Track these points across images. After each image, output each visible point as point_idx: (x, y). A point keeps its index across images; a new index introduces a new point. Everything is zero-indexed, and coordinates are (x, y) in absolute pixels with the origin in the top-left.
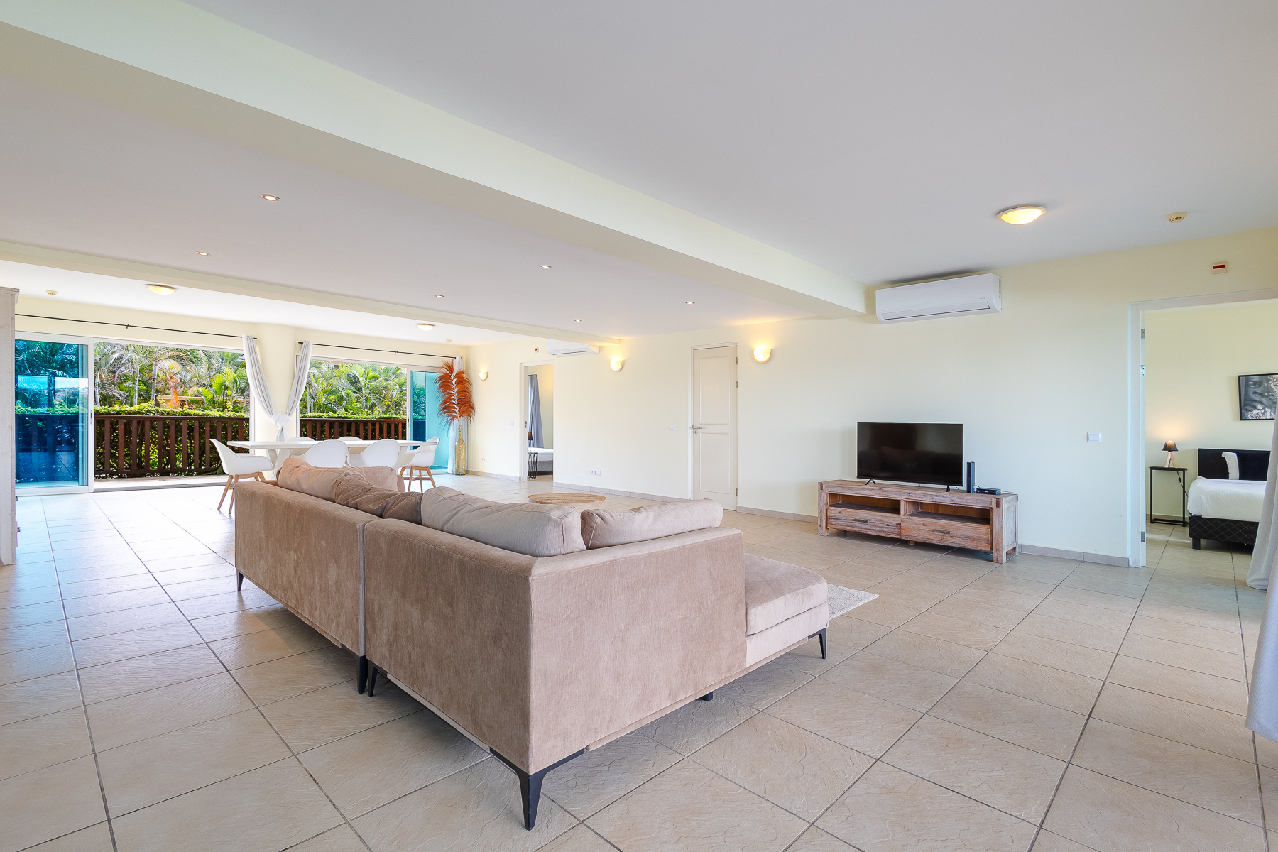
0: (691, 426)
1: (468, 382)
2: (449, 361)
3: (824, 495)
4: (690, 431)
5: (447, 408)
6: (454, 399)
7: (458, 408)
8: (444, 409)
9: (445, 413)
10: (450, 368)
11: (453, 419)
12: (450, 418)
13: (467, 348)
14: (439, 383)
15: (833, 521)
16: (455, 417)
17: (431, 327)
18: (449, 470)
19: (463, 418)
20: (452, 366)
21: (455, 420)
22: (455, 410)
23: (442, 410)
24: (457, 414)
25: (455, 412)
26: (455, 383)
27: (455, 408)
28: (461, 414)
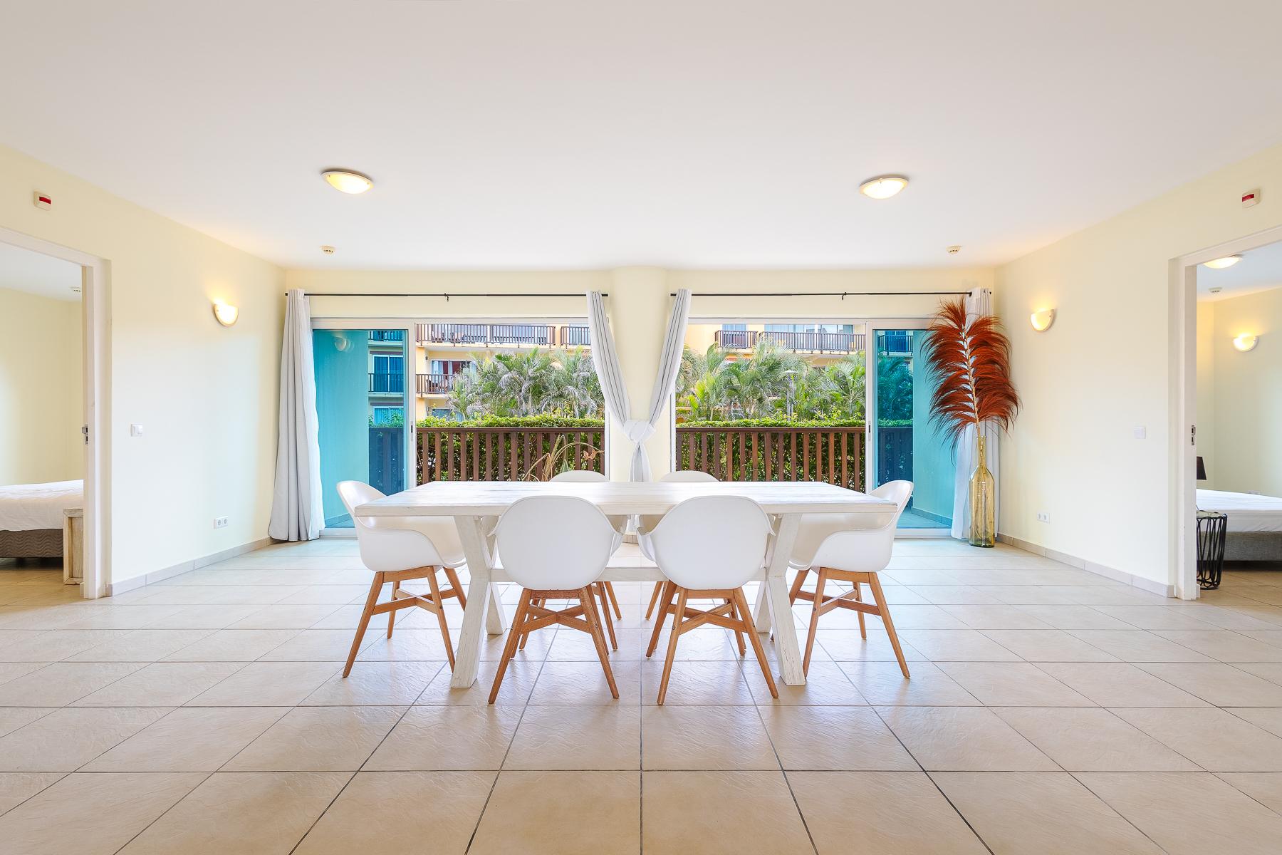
1: (1001, 341)
2: (956, 298)
5: (948, 399)
6: (966, 382)
7: (976, 400)
8: (944, 403)
9: (946, 410)
10: (957, 314)
11: (964, 424)
12: (956, 422)
13: (1000, 269)
14: (933, 349)
16: (969, 419)
18: (956, 531)
19: (989, 423)
20: (962, 307)
21: (970, 428)
22: (970, 404)
23: (938, 405)
24: (974, 412)
25: (970, 410)
26: (970, 346)
27: (970, 400)
28: (983, 413)
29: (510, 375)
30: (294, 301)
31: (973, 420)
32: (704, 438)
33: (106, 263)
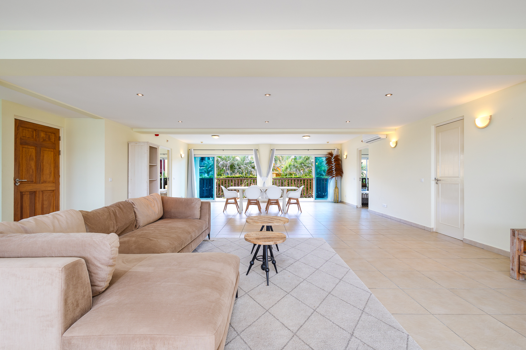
0: (434, 179)
1: (340, 160)
2: (330, 151)
3: (516, 241)
4: (433, 183)
5: (329, 172)
6: (333, 169)
7: (335, 172)
9: (329, 174)
10: (331, 154)
11: (332, 177)
12: (331, 177)
13: (341, 144)
14: (327, 161)
15: (523, 267)
16: (334, 176)
17: (309, 137)
19: (338, 177)
20: (332, 152)
21: (334, 178)
22: (334, 173)
23: (327, 173)
24: (334, 175)
25: (334, 174)
26: (334, 161)
27: (334, 172)
28: (337, 175)
29: (223, 162)
30: (191, 152)
31: (334, 177)
32: (280, 181)
33: (171, 149)
